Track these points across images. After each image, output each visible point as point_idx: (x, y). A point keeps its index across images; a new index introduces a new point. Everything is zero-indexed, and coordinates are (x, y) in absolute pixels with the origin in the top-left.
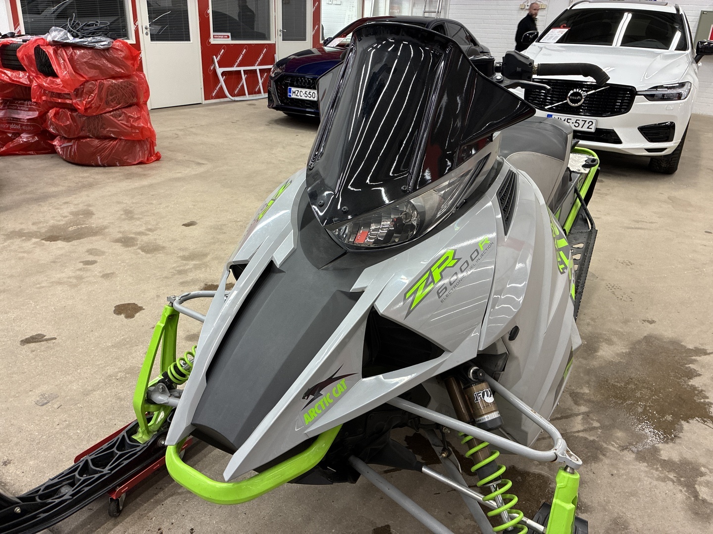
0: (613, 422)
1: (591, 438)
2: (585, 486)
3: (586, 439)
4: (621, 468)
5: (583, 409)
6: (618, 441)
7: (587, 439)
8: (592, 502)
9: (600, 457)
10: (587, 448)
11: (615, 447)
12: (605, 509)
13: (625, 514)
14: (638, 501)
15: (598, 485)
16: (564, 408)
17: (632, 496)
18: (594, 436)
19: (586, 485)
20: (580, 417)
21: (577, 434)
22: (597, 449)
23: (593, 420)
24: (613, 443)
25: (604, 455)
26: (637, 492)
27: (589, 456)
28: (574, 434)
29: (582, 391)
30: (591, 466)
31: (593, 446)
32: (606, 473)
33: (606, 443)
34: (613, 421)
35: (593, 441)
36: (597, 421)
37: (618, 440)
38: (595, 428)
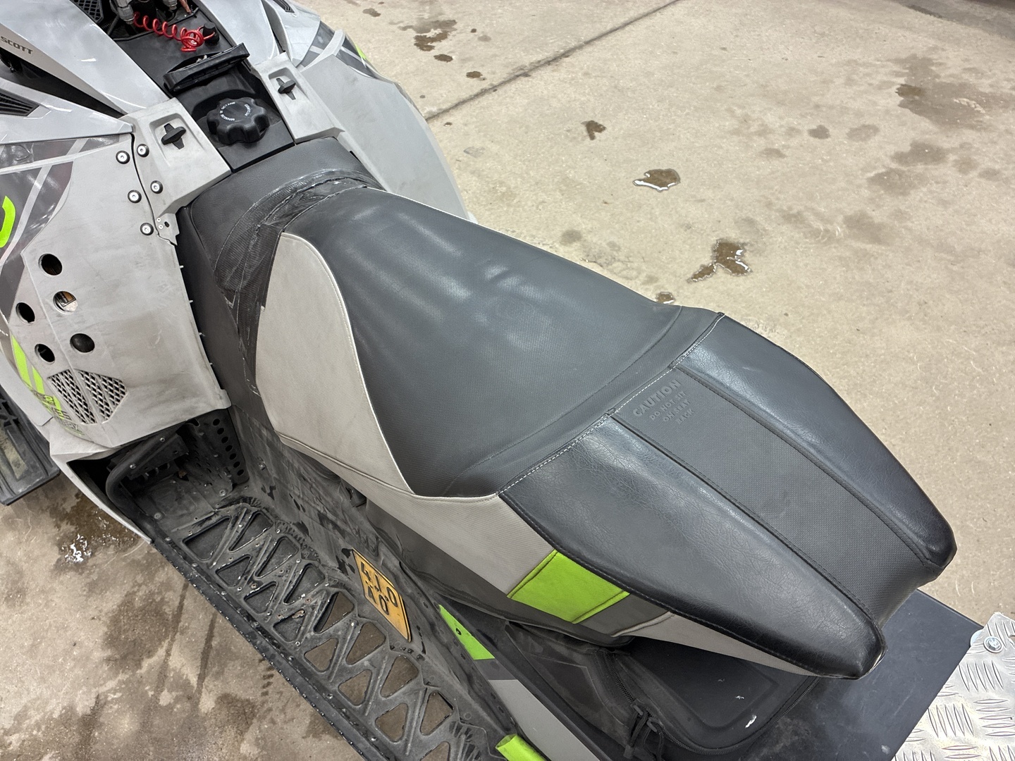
0: (154, 735)
1: (146, 664)
2: (85, 590)
3: (150, 654)
4: (75, 666)
5: (207, 703)
6: (116, 707)
7: (149, 657)
8: (62, 583)
9: (109, 650)
10: (134, 641)
11: (109, 691)
12: (43, 591)
13: (22, 613)
14: (22, 647)
15: (75, 610)
16: (225, 665)
17: (33, 645)
18: (148, 672)
19: (85, 593)
20: (194, 680)
21: (165, 644)
22: (124, 658)
23: (177, 700)
24: (118, 695)
25: (108, 660)
26: (31, 657)
27: (120, 634)
28: (167, 641)
29: (249, 736)
30: (104, 623)
31: (131, 656)
32: (82, 636)
33: (124, 683)
34: (155, 738)
35: (139, 666)
36: (170, 707)
37: (117, 711)
38: (159, 689)
